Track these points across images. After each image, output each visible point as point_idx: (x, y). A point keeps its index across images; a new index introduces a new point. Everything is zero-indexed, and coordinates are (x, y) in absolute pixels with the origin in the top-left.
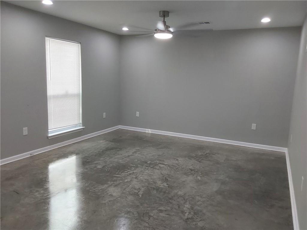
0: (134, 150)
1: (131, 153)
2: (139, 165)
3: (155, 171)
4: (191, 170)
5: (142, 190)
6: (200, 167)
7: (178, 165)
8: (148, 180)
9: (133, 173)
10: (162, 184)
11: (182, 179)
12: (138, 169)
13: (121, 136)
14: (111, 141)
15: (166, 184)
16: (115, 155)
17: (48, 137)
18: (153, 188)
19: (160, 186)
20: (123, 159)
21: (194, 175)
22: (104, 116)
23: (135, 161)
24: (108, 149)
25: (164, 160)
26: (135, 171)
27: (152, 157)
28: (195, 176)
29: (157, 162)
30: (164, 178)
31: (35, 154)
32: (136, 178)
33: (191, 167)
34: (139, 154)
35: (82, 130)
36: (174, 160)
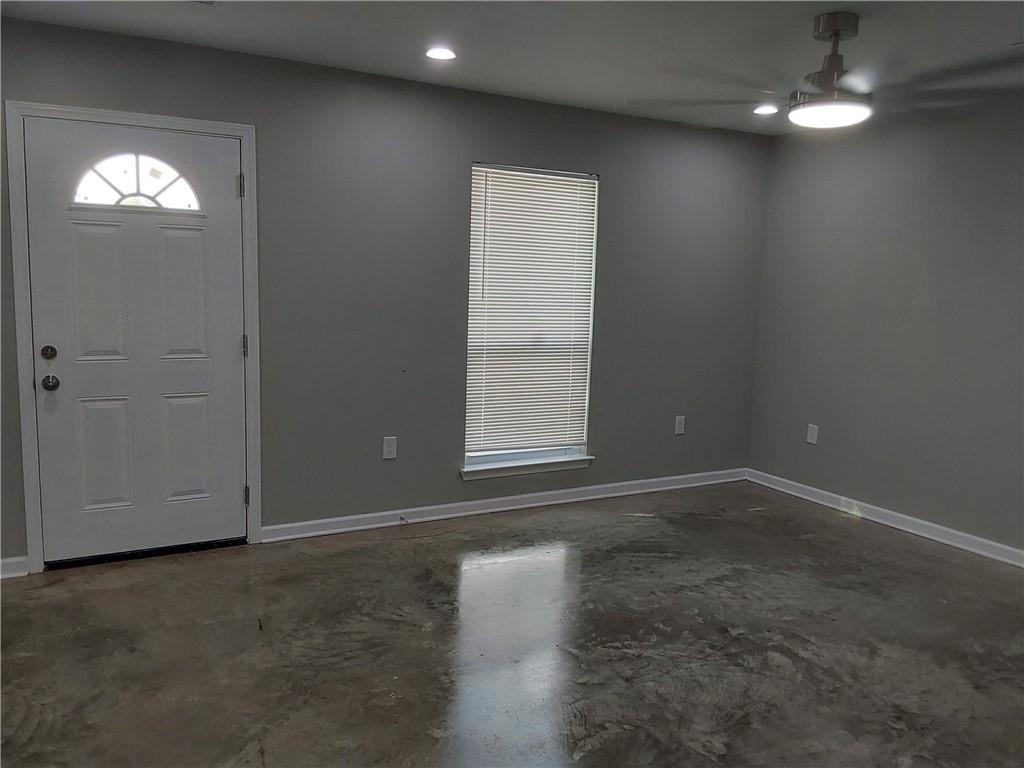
0: (724, 569)
1: (699, 580)
2: (686, 633)
3: (730, 674)
4: (900, 713)
5: (605, 736)
6: (956, 711)
7: (855, 676)
8: (666, 701)
9: (639, 656)
10: (704, 738)
11: (816, 744)
12: (668, 646)
13: (722, 509)
14: (670, 521)
15: (726, 740)
16: (639, 572)
17: (460, 475)
18: (657, 742)
19: (691, 744)
20: (653, 593)
21: (890, 740)
22: (679, 428)
23: (684, 612)
24: (634, 547)
25: (813, 640)
26: (649, 653)
27: (770, 615)
28: (892, 746)
29: (771, 640)
30: (741, 713)
31: (410, 521)
32: (627, 680)
33: (911, 703)
34: (729, 589)
35: (586, 466)
36: (856, 649)
